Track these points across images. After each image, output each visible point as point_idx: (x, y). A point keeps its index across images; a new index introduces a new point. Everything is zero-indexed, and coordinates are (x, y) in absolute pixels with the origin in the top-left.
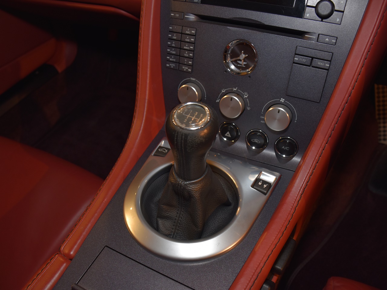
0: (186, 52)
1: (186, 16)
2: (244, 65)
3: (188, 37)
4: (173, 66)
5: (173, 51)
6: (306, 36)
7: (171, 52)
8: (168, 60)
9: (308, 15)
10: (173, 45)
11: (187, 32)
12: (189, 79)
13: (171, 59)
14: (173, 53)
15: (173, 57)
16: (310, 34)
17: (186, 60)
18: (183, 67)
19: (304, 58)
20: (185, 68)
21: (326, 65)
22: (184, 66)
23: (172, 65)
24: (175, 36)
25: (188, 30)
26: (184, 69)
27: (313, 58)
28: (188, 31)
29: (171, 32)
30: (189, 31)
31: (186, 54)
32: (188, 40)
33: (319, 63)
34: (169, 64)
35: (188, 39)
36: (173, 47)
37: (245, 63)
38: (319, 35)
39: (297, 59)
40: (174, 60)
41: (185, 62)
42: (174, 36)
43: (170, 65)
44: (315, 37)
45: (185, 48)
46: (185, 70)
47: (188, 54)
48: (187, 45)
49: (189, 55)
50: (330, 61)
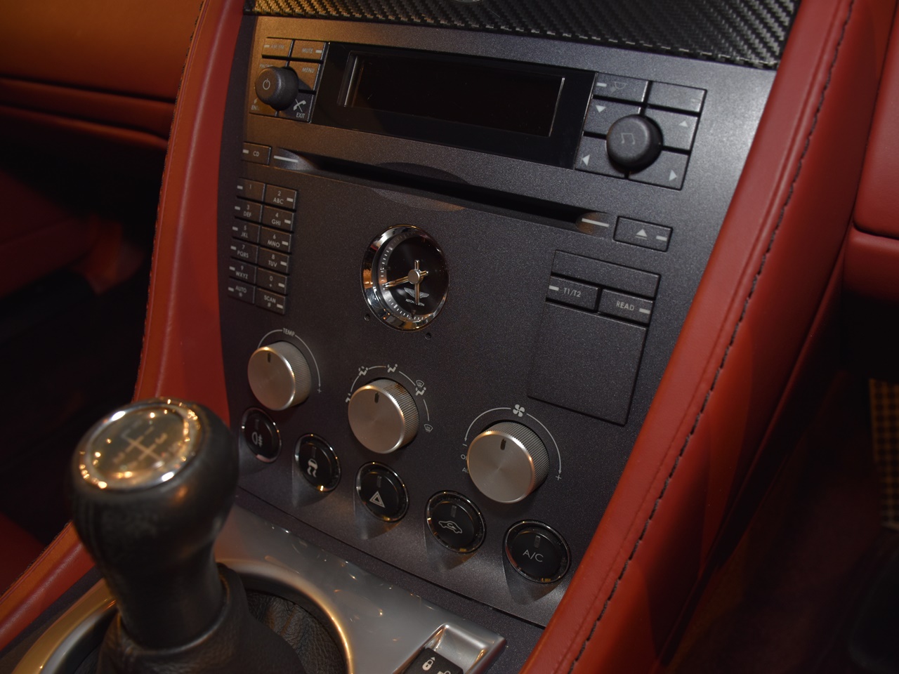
0: (273, 257)
1: (276, 157)
2: (422, 300)
3: (277, 215)
4: (243, 293)
5: (245, 251)
6: (584, 220)
7: (239, 252)
8: (232, 275)
9: (586, 160)
10: (244, 235)
11: (275, 200)
12: (281, 330)
13: (238, 274)
14: (242, 255)
15: (242, 268)
16: (593, 214)
17: (271, 278)
18: (266, 298)
19: (574, 288)
20: (270, 300)
21: (642, 310)
22: (268, 295)
23: (242, 290)
24: (249, 211)
25: (279, 195)
26: (267, 302)
27: (602, 287)
28: (277, 197)
29: (242, 198)
30: (280, 198)
31: (273, 260)
32: (278, 223)
33: (620, 304)
34: (234, 288)
35: (277, 219)
36: (243, 240)
37: (423, 295)
38: (619, 217)
39: (556, 289)
40: (246, 276)
41: (270, 282)
42: (247, 211)
43: (237, 288)
44: (606, 225)
45: (270, 243)
46: (269, 305)
47: (278, 260)
48: (274, 237)
49: (279, 265)
50: (654, 299)
